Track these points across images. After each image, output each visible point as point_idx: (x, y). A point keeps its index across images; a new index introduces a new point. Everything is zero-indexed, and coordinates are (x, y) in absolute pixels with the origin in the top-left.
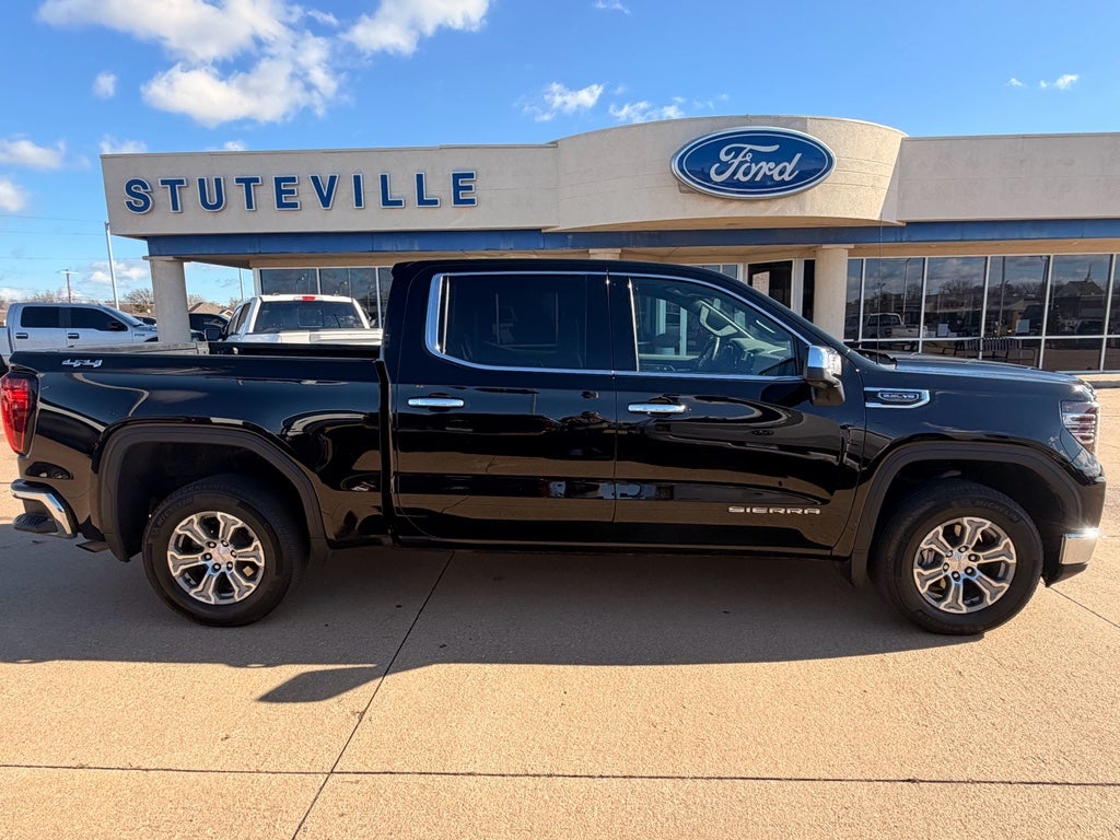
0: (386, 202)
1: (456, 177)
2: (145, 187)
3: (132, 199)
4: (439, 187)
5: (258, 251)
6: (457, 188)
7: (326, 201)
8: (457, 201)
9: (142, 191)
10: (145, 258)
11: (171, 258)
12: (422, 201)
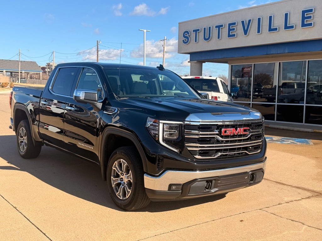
0: (270, 30)
1: (304, 12)
2: (188, 34)
3: (184, 39)
4: (296, 19)
5: (223, 57)
6: (304, 18)
7: (246, 32)
8: (303, 25)
9: (187, 35)
10: (189, 62)
11: (196, 62)
12: (286, 27)
